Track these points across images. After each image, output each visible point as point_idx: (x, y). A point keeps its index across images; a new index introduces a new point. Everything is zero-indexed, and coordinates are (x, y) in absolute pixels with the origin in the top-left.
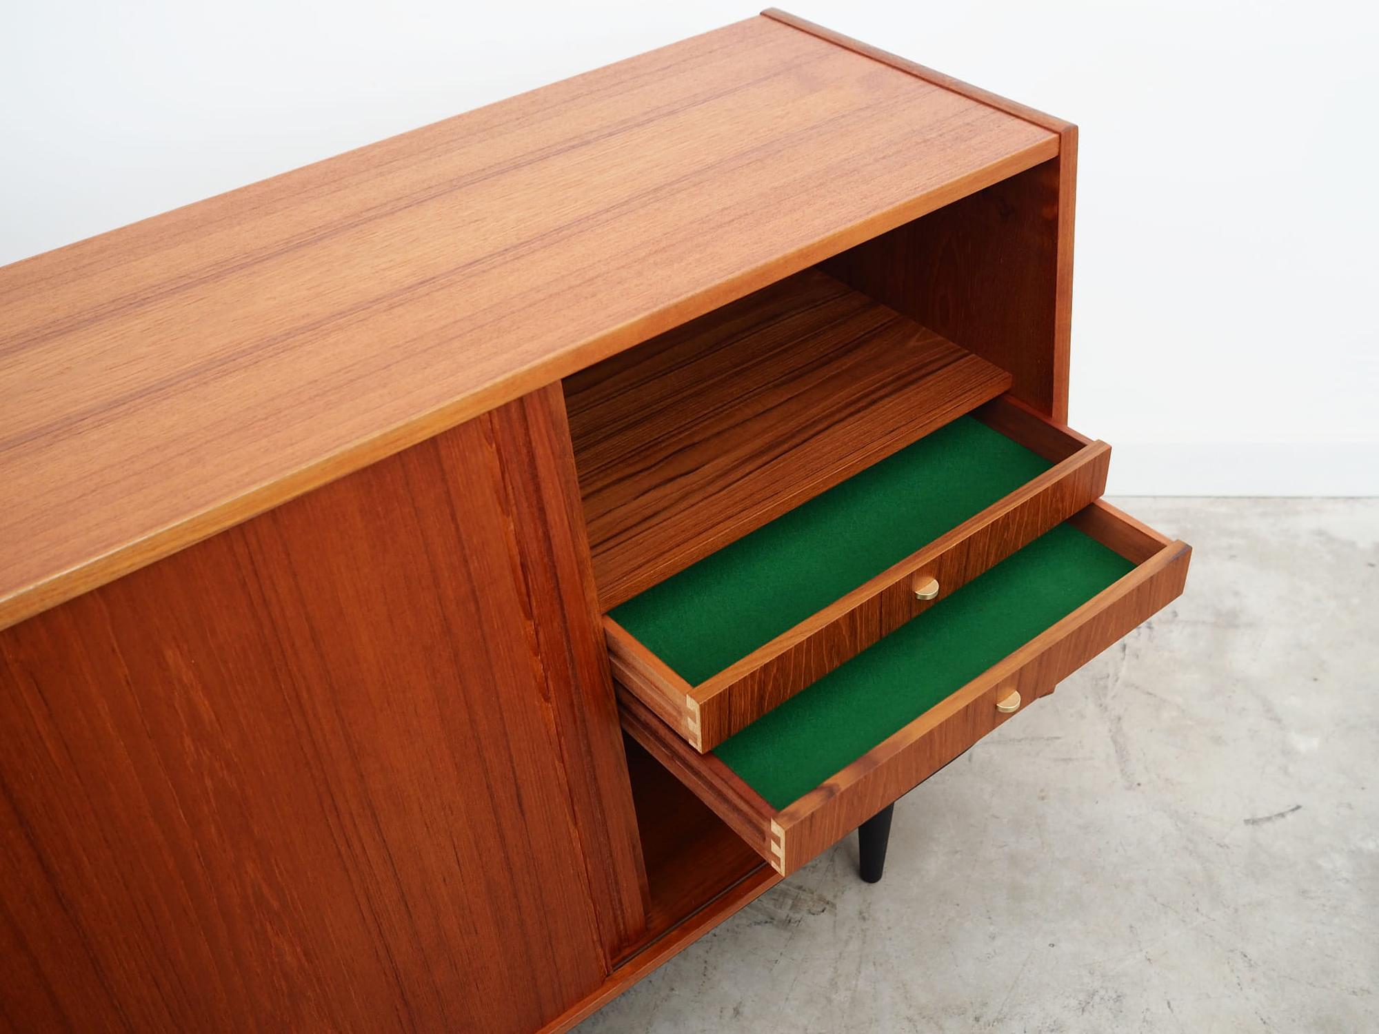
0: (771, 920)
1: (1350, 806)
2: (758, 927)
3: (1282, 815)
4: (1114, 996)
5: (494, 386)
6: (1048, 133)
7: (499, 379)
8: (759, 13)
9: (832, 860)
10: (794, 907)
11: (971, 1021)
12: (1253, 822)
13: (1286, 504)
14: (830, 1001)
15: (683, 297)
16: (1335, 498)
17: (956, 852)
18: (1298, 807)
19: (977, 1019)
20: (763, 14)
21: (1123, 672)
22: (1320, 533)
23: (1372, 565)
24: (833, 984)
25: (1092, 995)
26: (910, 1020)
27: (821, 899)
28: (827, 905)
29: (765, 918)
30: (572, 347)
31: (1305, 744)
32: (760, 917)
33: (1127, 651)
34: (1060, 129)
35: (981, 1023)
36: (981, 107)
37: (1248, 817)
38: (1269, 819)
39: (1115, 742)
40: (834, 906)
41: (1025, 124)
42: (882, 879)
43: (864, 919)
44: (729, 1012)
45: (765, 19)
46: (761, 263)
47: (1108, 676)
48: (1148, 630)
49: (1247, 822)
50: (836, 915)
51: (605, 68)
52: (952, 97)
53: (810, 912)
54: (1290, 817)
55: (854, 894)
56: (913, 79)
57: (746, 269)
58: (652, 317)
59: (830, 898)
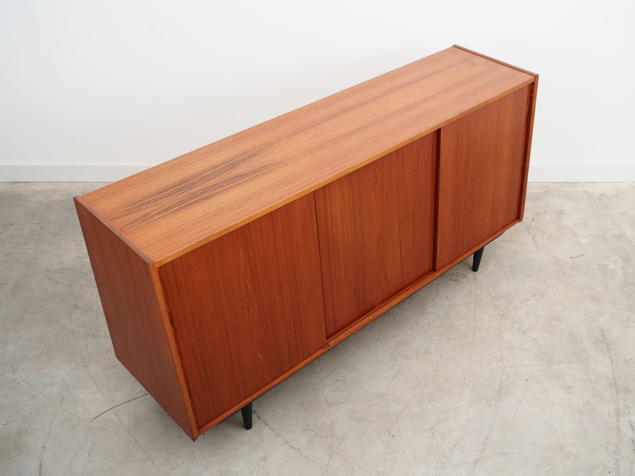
0: (451, 280)
1: (596, 254)
2: (448, 281)
3: (579, 256)
4: (541, 293)
5: (434, 126)
6: (532, 76)
7: (435, 125)
8: (452, 46)
9: (464, 267)
10: (456, 277)
11: (506, 299)
12: (572, 258)
13: (575, 184)
14: (470, 296)
15: (465, 110)
16: (588, 183)
17: (496, 265)
18: (583, 255)
19: (508, 298)
20: (453, 46)
21: (534, 225)
22: (584, 191)
23: (599, 199)
24: (470, 292)
25: (536, 293)
26: (491, 299)
27: (463, 275)
28: (465, 277)
29: (450, 279)
30: (447, 119)
31: (583, 241)
32: (448, 279)
33: (534, 220)
34: (535, 75)
35: (509, 299)
36: (515, 70)
37: (571, 257)
38: (576, 257)
39: (534, 241)
40: (467, 277)
41: (526, 74)
42: (478, 271)
43: (475, 279)
44: (446, 298)
45: (454, 48)
46: (479, 103)
47: (530, 226)
48: (539, 215)
49: (570, 258)
50: (468, 278)
51: (421, 60)
52: (507, 68)
53: (461, 278)
54: (581, 257)
55: (471, 274)
56: (497, 63)
57: (476, 105)
58: (460, 114)
59: (465, 275)
